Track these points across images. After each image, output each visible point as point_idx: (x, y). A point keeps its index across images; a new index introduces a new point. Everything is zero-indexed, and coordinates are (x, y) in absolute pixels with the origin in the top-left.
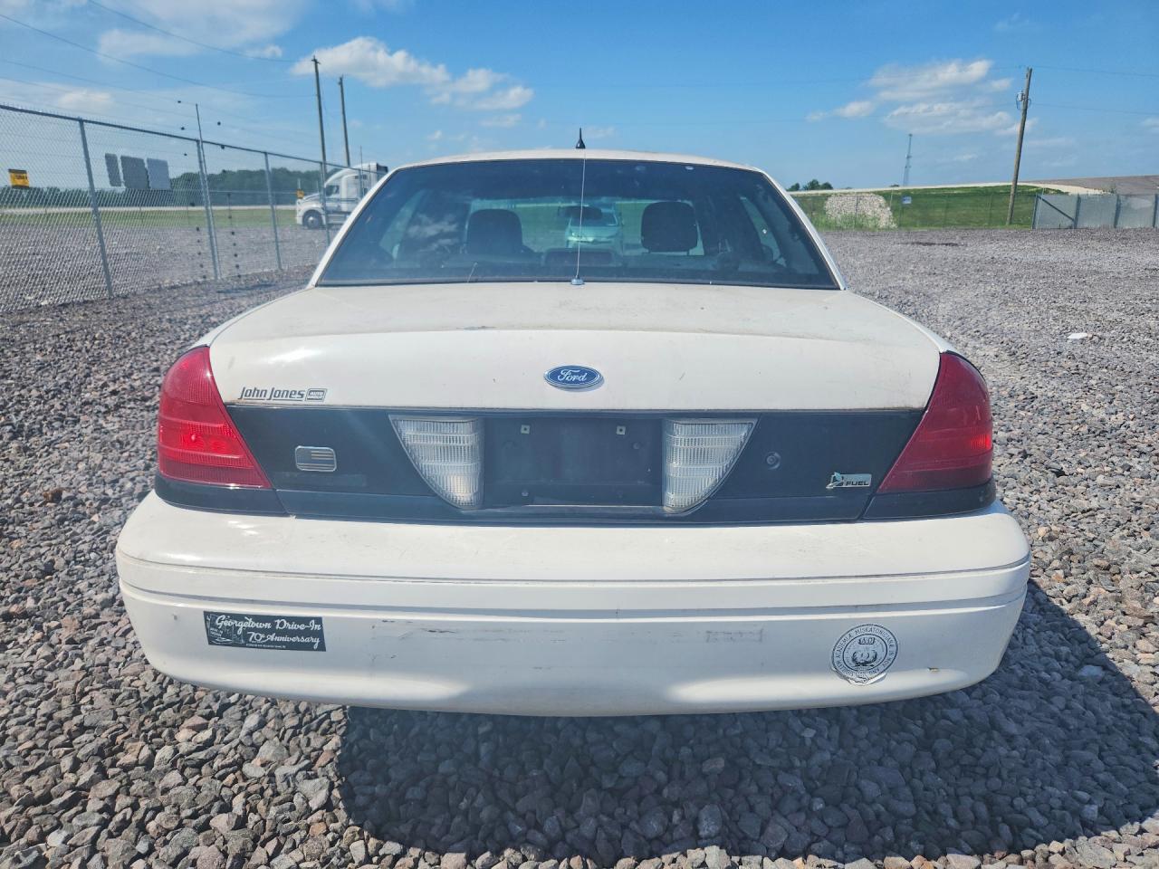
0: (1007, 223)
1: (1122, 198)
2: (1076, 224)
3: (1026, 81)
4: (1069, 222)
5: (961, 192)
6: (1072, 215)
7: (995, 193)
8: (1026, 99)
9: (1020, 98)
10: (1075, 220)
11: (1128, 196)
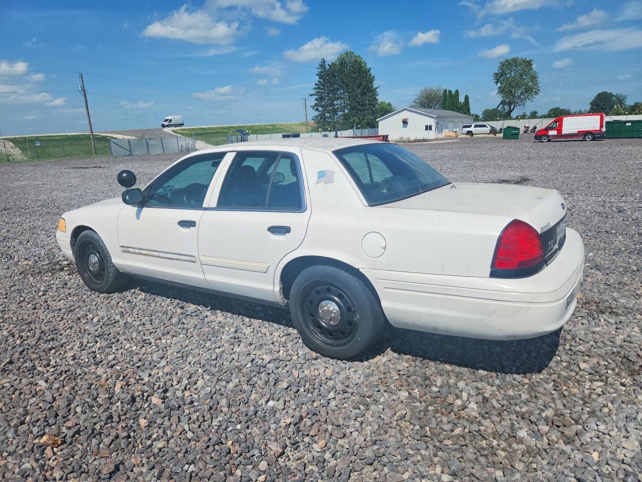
0: (94, 154)
1: (148, 140)
2: (131, 153)
3: (81, 80)
4: (128, 153)
5: (59, 138)
6: (128, 149)
7: (79, 138)
8: (83, 89)
9: (80, 89)
10: (130, 151)
11: (150, 139)
